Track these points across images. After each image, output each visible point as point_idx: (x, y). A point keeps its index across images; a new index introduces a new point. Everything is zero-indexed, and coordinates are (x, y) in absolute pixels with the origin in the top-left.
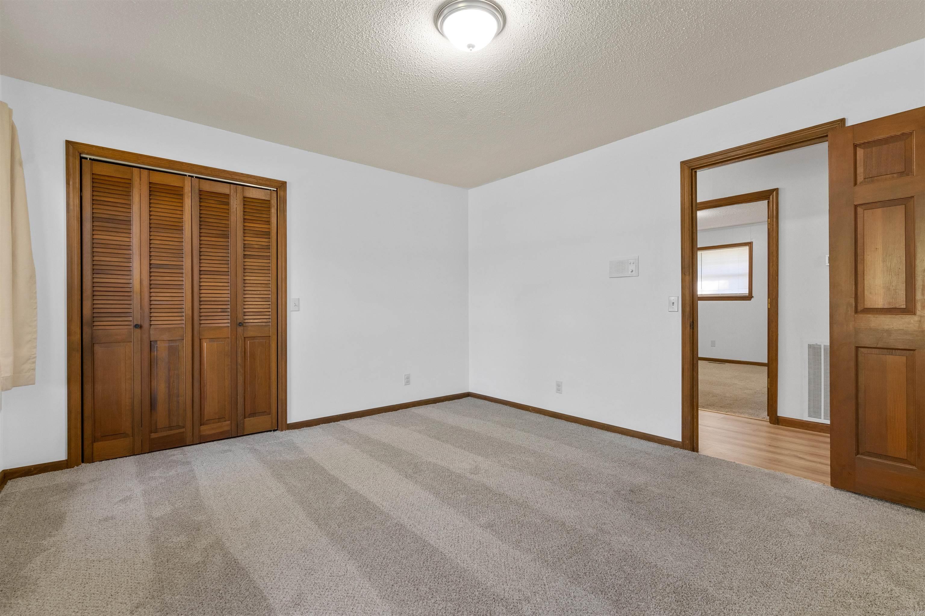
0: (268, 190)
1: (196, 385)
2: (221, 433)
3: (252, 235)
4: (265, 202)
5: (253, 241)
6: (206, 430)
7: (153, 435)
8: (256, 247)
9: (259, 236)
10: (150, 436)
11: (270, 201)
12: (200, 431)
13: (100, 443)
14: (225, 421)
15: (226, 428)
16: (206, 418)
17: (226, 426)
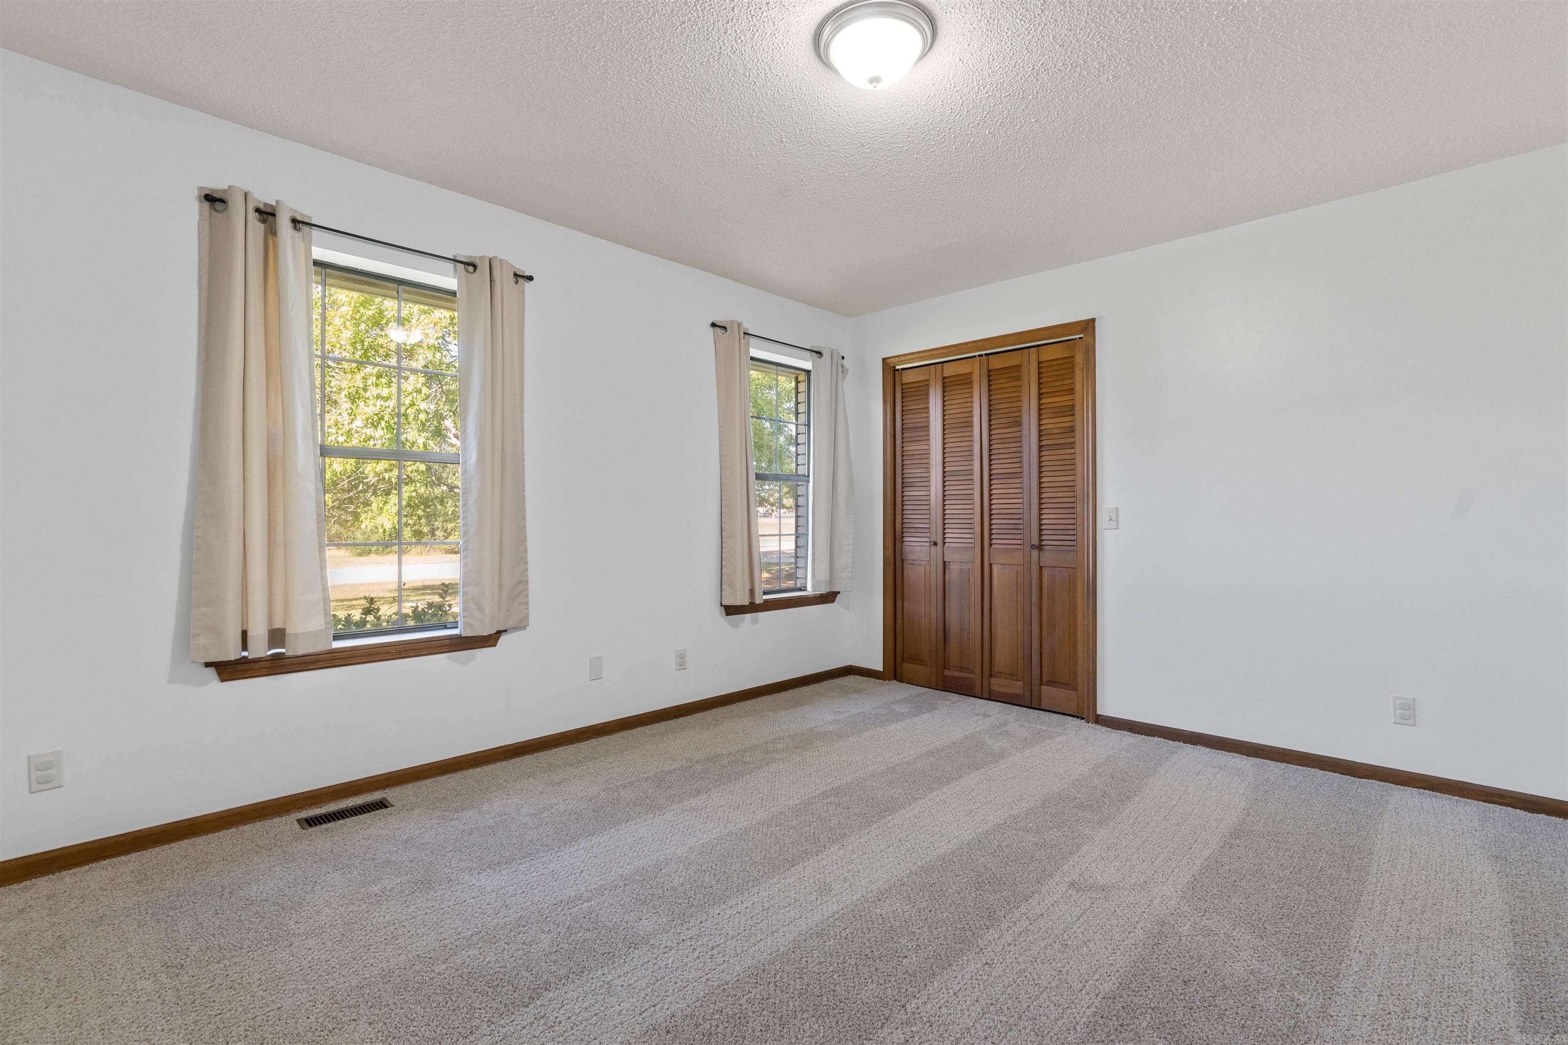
0: (1072, 340)
1: (986, 621)
2: (1013, 695)
3: (1050, 416)
4: (1066, 361)
5: (1050, 423)
6: (998, 685)
7: (947, 672)
8: (1056, 431)
9: (1060, 414)
10: (943, 672)
11: (1072, 357)
12: (990, 684)
13: (909, 665)
14: (1018, 680)
15: (1019, 691)
16: (997, 668)
17: (1017, 687)
